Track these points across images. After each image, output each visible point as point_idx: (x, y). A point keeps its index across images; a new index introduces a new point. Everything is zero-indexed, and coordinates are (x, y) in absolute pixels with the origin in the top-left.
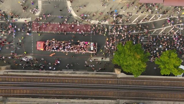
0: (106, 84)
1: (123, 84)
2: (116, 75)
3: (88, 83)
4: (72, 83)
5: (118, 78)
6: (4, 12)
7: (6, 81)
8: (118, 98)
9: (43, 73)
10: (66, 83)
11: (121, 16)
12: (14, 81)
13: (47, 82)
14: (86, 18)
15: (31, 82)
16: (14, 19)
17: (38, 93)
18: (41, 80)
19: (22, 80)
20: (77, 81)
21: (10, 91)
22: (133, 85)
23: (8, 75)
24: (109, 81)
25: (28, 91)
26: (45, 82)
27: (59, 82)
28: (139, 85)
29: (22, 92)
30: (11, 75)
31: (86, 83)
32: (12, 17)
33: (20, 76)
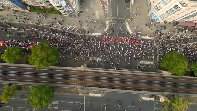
0: (155, 80)
1: (167, 81)
2: (162, 75)
3: (142, 80)
4: (131, 79)
5: (164, 77)
6: (83, 28)
7: (85, 75)
8: (163, 91)
9: (111, 71)
10: (126, 78)
11: (163, 34)
12: (91, 76)
13: (114, 77)
14: (139, 34)
15: (102, 76)
16: (90, 33)
17: (107, 84)
18: (109, 76)
19: (96, 75)
20: (134, 78)
21: (88, 82)
22: (174, 82)
23: (87, 71)
24: (157, 79)
25: (100, 83)
26: (112, 77)
27: (122, 78)
28: (178, 82)
29: (96, 83)
30: (89, 71)
31: (141, 79)
32: (89, 32)
33: (95, 72)
